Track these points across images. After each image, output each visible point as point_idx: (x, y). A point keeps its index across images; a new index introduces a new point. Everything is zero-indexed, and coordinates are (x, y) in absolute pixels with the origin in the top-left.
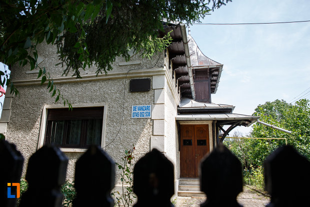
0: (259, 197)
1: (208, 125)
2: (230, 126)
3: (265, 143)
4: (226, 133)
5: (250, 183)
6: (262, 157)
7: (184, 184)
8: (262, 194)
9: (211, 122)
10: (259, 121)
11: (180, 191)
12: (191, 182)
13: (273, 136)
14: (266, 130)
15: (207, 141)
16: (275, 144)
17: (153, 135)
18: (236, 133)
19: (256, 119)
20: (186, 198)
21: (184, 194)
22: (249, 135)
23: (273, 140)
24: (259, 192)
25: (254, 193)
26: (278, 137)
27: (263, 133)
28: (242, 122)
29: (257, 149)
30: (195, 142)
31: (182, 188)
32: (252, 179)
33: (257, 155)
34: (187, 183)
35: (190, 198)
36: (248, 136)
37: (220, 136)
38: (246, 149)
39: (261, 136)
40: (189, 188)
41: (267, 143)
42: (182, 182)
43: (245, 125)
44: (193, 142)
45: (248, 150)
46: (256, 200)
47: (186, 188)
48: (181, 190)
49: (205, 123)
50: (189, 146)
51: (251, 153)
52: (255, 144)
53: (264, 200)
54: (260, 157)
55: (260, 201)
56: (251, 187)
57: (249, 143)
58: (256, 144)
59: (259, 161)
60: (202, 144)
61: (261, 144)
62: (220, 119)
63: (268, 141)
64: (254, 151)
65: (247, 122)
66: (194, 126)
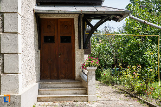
0: (126, 98)
1: (73, 19)
2: (99, 20)
3: (137, 39)
4: (94, 29)
5: (118, 82)
6: (133, 54)
7: (45, 88)
8: (130, 95)
9: (77, 16)
10: (131, 16)
11: (40, 96)
12: (53, 85)
13: (146, 32)
14: (140, 25)
15: (72, 38)
16: (148, 41)
17: (3, 32)
18: (106, 27)
19: (128, 14)
20: (47, 103)
21: (45, 99)
22: (121, 29)
23: (145, 37)
24: (127, 93)
25: (121, 93)
26: (152, 33)
27: (135, 29)
28: (112, 17)
29: (128, 45)
30: (57, 39)
31: (42, 92)
32: (121, 78)
33: (127, 53)
34: (49, 86)
35: (51, 103)
36: (119, 31)
37: (87, 32)
38: (116, 46)
39: (134, 32)
40: (50, 92)
41: (139, 40)
42: (43, 85)
43: (116, 20)
44: (55, 39)
45: (119, 46)
46: (123, 102)
47: (47, 92)
48: (41, 94)
49: (70, 17)
50: (51, 44)
51: (121, 51)
52: (126, 41)
53: (131, 101)
54: (131, 54)
55: (126, 102)
56: (120, 87)
57: (120, 40)
58: (128, 41)
59: (129, 59)
60: (66, 42)
61: (132, 41)
62: (87, 13)
63: (140, 37)
64: (125, 48)
65: (118, 17)
66: (57, 19)
